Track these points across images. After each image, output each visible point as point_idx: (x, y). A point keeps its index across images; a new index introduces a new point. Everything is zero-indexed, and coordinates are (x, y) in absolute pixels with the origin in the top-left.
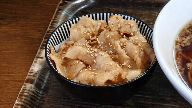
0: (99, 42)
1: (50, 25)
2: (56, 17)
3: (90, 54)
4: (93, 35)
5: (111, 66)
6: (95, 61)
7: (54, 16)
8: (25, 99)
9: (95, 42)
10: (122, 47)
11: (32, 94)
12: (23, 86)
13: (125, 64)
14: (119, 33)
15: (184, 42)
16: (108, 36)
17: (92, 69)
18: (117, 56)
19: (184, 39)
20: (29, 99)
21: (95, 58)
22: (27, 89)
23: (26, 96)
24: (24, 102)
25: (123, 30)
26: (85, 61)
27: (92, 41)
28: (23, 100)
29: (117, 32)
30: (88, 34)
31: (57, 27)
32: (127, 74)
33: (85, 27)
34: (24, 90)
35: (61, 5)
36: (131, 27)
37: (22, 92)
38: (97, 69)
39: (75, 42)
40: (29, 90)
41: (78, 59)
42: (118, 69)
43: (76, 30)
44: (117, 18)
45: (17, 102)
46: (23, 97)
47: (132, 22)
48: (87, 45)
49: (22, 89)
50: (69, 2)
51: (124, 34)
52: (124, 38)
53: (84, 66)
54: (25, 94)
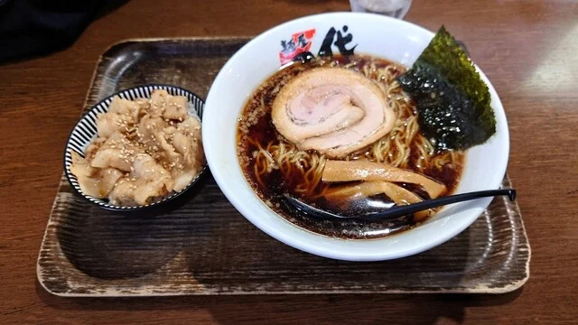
0: (139, 135)
1: (87, 99)
2: (94, 85)
3: (124, 159)
4: (131, 125)
5: (153, 173)
6: (132, 169)
7: (92, 83)
8: (61, 217)
9: (134, 134)
10: (169, 141)
11: (70, 207)
12: (57, 198)
13: (174, 164)
14: (163, 118)
15: (250, 119)
16: (148, 127)
17: (131, 179)
18: (163, 154)
19: (250, 114)
20: (66, 215)
21: (132, 164)
22: (63, 200)
23: (61, 212)
24: (60, 221)
25: (169, 114)
26: (121, 168)
27: (130, 133)
28: (58, 219)
29: (160, 119)
30: (123, 125)
31: (98, 102)
32: (174, 185)
33: (119, 114)
34: (58, 203)
35: (100, 65)
36: (178, 109)
37: (57, 207)
38: (137, 179)
39: (107, 137)
40: (65, 203)
41: (110, 167)
42: (162, 179)
43: (105, 122)
44: (161, 95)
45: (50, 223)
46: (59, 214)
47: (181, 100)
48: (123, 140)
49: (55, 203)
50: (110, 59)
51: (171, 120)
52: (170, 125)
53: (120, 175)
54: (61, 209)
